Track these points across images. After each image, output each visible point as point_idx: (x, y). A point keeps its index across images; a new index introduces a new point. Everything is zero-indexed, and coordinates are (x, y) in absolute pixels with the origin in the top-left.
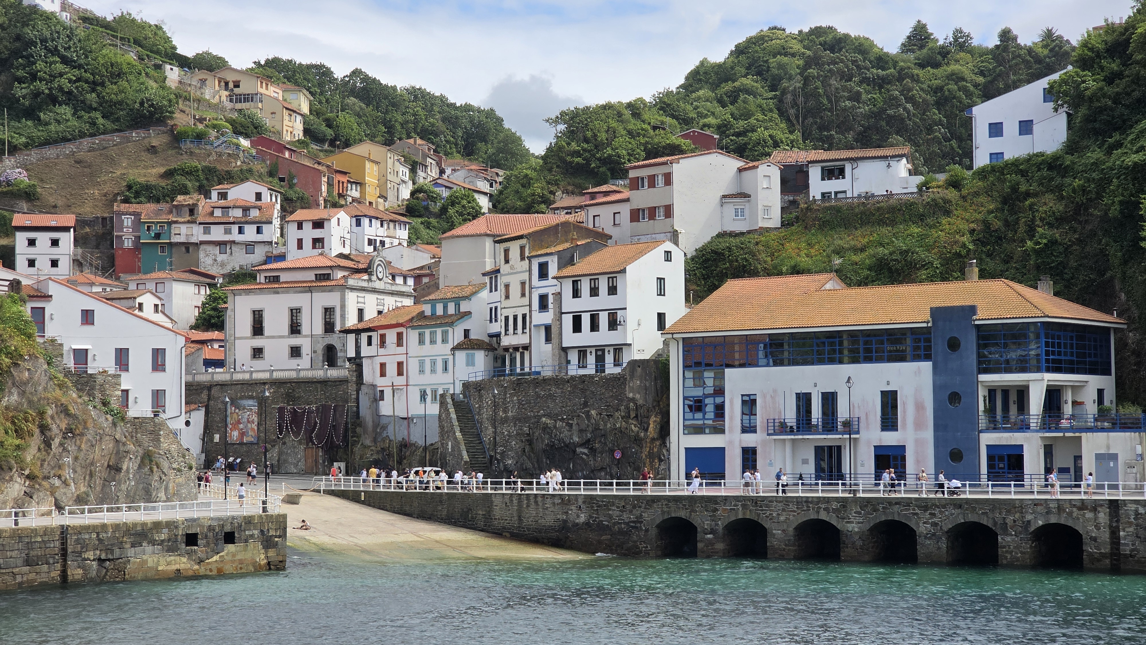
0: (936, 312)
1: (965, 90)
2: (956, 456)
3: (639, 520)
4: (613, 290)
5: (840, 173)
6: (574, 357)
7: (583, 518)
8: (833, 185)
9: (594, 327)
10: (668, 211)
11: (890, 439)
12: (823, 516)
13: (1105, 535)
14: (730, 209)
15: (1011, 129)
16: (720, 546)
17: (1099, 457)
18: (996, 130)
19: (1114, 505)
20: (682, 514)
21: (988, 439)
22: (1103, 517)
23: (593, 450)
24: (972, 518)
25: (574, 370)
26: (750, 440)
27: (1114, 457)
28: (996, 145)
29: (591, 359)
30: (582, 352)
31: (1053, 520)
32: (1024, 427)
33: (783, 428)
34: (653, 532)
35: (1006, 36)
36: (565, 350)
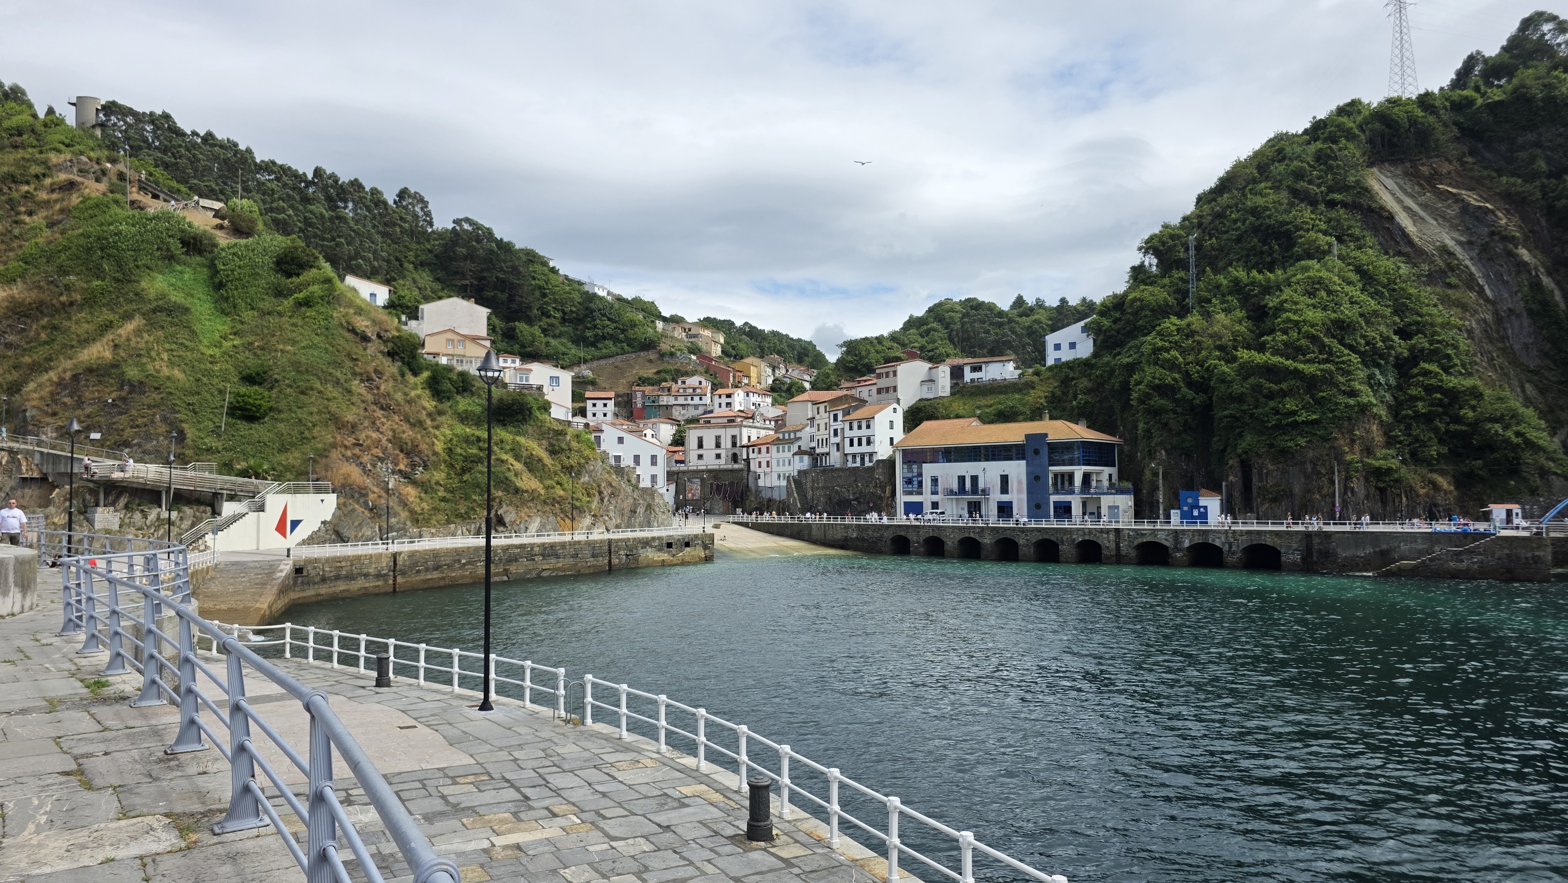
0: (1028, 437)
1: (1042, 328)
2: (1038, 506)
3: (882, 535)
4: (868, 427)
5: (980, 369)
6: (850, 458)
7: (855, 535)
8: (976, 375)
9: (860, 444)
10: (895, 389)
11: (1005, 498)
12: (972, 535)
13: (1113, 545)
14: (925, 387)
15: (1065, 346)
16: (922, 549)
17: (1110, 507)
18: (1057, 347)
19: (1117, 531)
20: (903, 534)
21: (1054, 498)
22: (1112, 536)
23: (859, 503)
24: (1046, 537)
25: (850, 464)
26: (935, 498)
27: (1117, 507)
28: (1058, 354)
29: (858, 459)
30: (854, 456)
31: (1087, 538)
32: (1072, 492)
33: (951, 492)
34: (889, 542)
35: (1063, 301)
36: (846, 455)
